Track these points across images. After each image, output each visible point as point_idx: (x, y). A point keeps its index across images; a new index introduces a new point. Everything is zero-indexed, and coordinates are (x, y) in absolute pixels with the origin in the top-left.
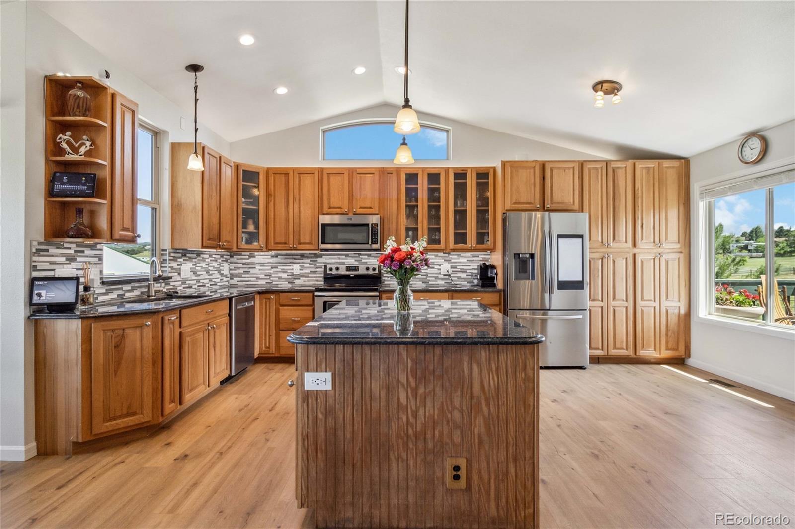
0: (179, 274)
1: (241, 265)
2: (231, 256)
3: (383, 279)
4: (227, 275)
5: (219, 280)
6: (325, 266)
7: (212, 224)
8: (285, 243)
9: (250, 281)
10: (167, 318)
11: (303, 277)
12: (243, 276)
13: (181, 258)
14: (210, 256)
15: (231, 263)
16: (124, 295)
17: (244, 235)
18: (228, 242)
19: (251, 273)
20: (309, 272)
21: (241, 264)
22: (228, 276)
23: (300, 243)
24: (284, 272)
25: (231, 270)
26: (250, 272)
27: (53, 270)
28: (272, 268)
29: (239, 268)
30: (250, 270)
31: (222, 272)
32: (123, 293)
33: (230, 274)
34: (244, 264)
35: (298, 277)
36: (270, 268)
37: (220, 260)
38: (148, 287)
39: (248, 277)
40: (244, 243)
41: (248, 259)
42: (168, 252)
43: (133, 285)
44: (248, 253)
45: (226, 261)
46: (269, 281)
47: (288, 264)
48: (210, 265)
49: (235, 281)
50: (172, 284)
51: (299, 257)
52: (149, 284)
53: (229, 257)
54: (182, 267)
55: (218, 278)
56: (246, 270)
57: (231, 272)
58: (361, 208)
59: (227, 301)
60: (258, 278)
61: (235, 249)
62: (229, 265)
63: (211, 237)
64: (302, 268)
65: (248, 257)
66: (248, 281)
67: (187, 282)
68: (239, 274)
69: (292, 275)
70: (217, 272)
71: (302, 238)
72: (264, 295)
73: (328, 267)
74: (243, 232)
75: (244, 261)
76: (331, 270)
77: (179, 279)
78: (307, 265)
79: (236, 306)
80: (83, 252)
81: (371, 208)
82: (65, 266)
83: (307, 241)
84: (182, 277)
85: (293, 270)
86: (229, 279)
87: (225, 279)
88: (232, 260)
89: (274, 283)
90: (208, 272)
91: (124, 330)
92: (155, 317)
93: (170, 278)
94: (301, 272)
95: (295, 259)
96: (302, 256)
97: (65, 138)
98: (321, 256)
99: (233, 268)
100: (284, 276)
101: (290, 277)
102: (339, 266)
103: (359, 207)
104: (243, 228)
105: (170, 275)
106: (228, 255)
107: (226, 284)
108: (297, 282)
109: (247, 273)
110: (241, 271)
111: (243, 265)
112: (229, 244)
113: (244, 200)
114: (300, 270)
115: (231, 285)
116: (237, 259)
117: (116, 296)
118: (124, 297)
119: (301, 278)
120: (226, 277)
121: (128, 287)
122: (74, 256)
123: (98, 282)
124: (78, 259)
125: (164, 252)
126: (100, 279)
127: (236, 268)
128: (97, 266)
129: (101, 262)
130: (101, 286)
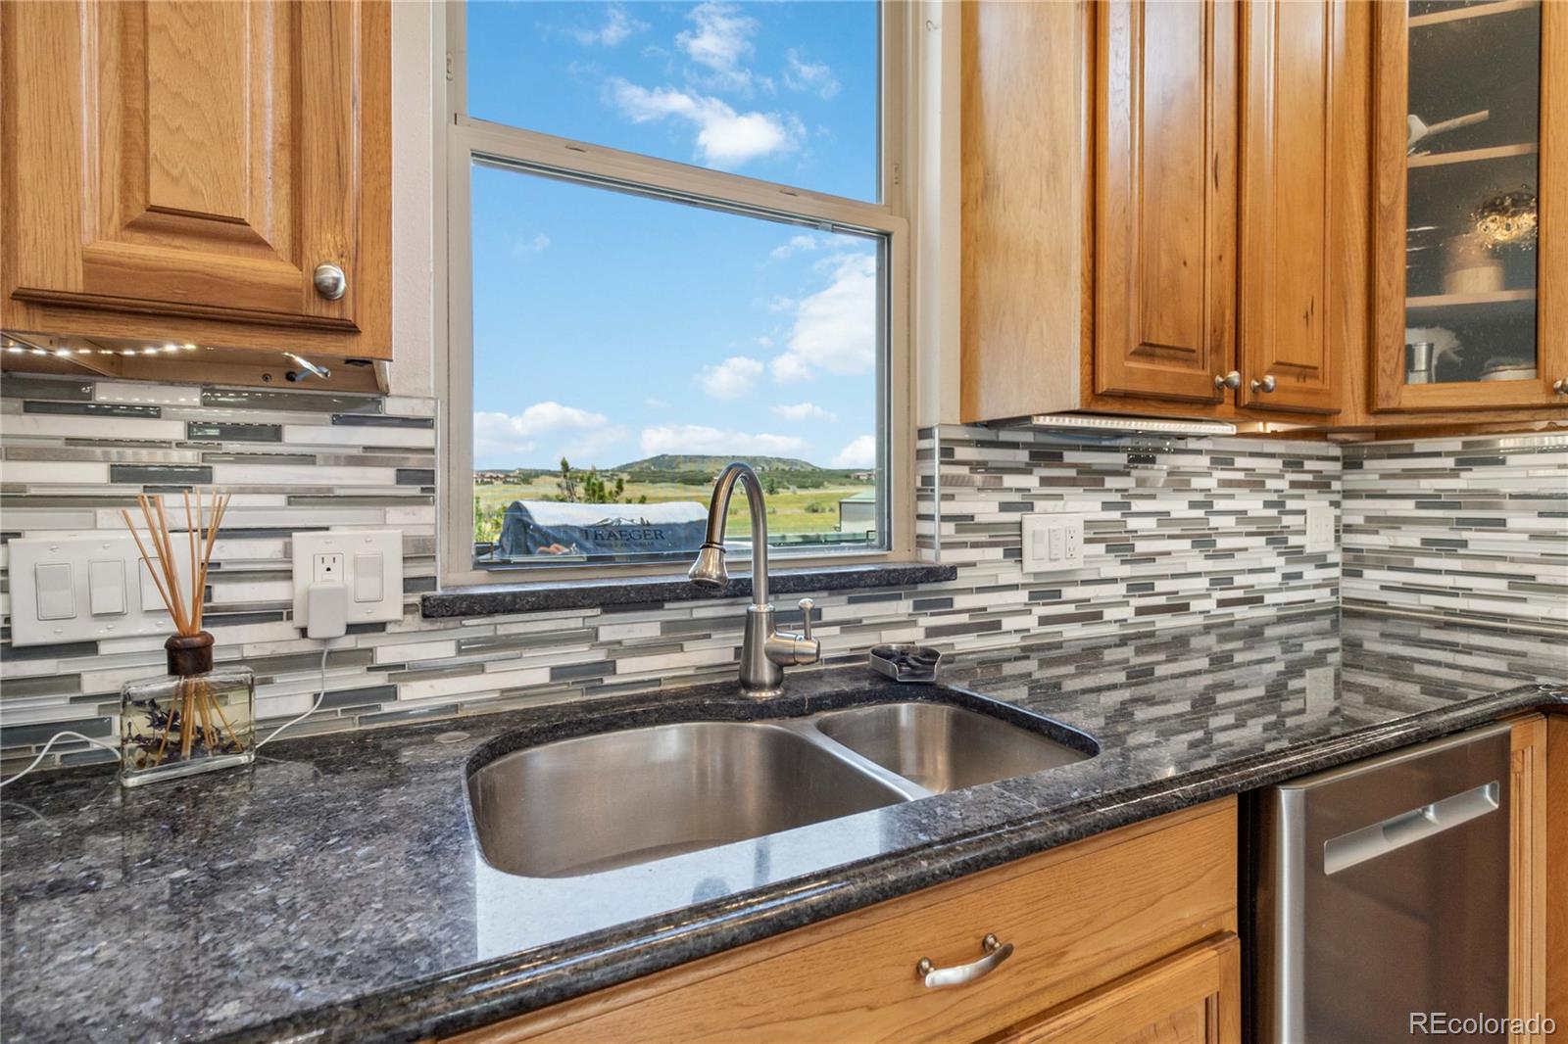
0: (1015, 553)
1: (1407, 508)
2: (1352, 463)
4: (1323, 556)
5: (1275, 579)
7: (1164, 261)
9: (1469, 593)
12: (1420, 562)
13: (1026, 470)
14: (1222, 460)
15: (1348, 494)
16: (609, 667)
17: (1418, 338)
18: (1305, 372)
19: (1474, 548)
21: (1411, 503)
22: (1331, 559)
25: (1349, 529)
26: (1464, 544)
29: (1395, 523)
30: (1465, 535)
31: (1293, 541)
32: (599, 656)
33: (1345, 550)
34: (1424, 501)
37: (1283, 484)
38: (749, 622)
39: (1449, 572)
40: (1419, 378)
41: (1453, 474)
42: (935, 444)
43: (674, 612)
44: (1454, 444)
45: (1322, 484)
48: (1220, 505)
49: (1370, 584)
50: (960, 602)
52: (749, 613)
53: (1337, 466)
54: (1030, 522)
55: (1272, 570)
56: (1441, 533)
57: (1350, 540)
59: (1222, 821)
61: (1354, 415)
62: (1336, 504)
63: (1163, 336)
65: (1449, 463)
66: (1453, 593)
67: (1069, 593)
68: (1396, 550)
70: (1261, 541)
74: (1414, 319)
75: (1427, 485)
77: (1010, 574)
79: (1312, 861)
80: (275, 433)
82: (104, 515)
84: (1031, 564)
86: (1336, 572)
87: (1311, 574)
88: (1355, 480)
90: (1203, 542)
93: (950, 572)
99: (1358, 520)
104: (1412, 290)
105: (948, 558)
106: (1335, 459)
107: (1323, 596)
110: (1410, 538)
111: (1419, 506)
112: (1310, 384)
113: (1419, 128)
115: (1346, 600)
116: (1384, 476)
117: (542, 677)
118: (608, 680)
120: (1320, 561)
121: (645, 626)
122: (190, 457)
123: (391, 605)
124: (223, 473)
125: (924, 444)
126: (409, 585)
127: (1375, 523)
128: (395, 514)
129: (414, 490)
130: (414, 621)
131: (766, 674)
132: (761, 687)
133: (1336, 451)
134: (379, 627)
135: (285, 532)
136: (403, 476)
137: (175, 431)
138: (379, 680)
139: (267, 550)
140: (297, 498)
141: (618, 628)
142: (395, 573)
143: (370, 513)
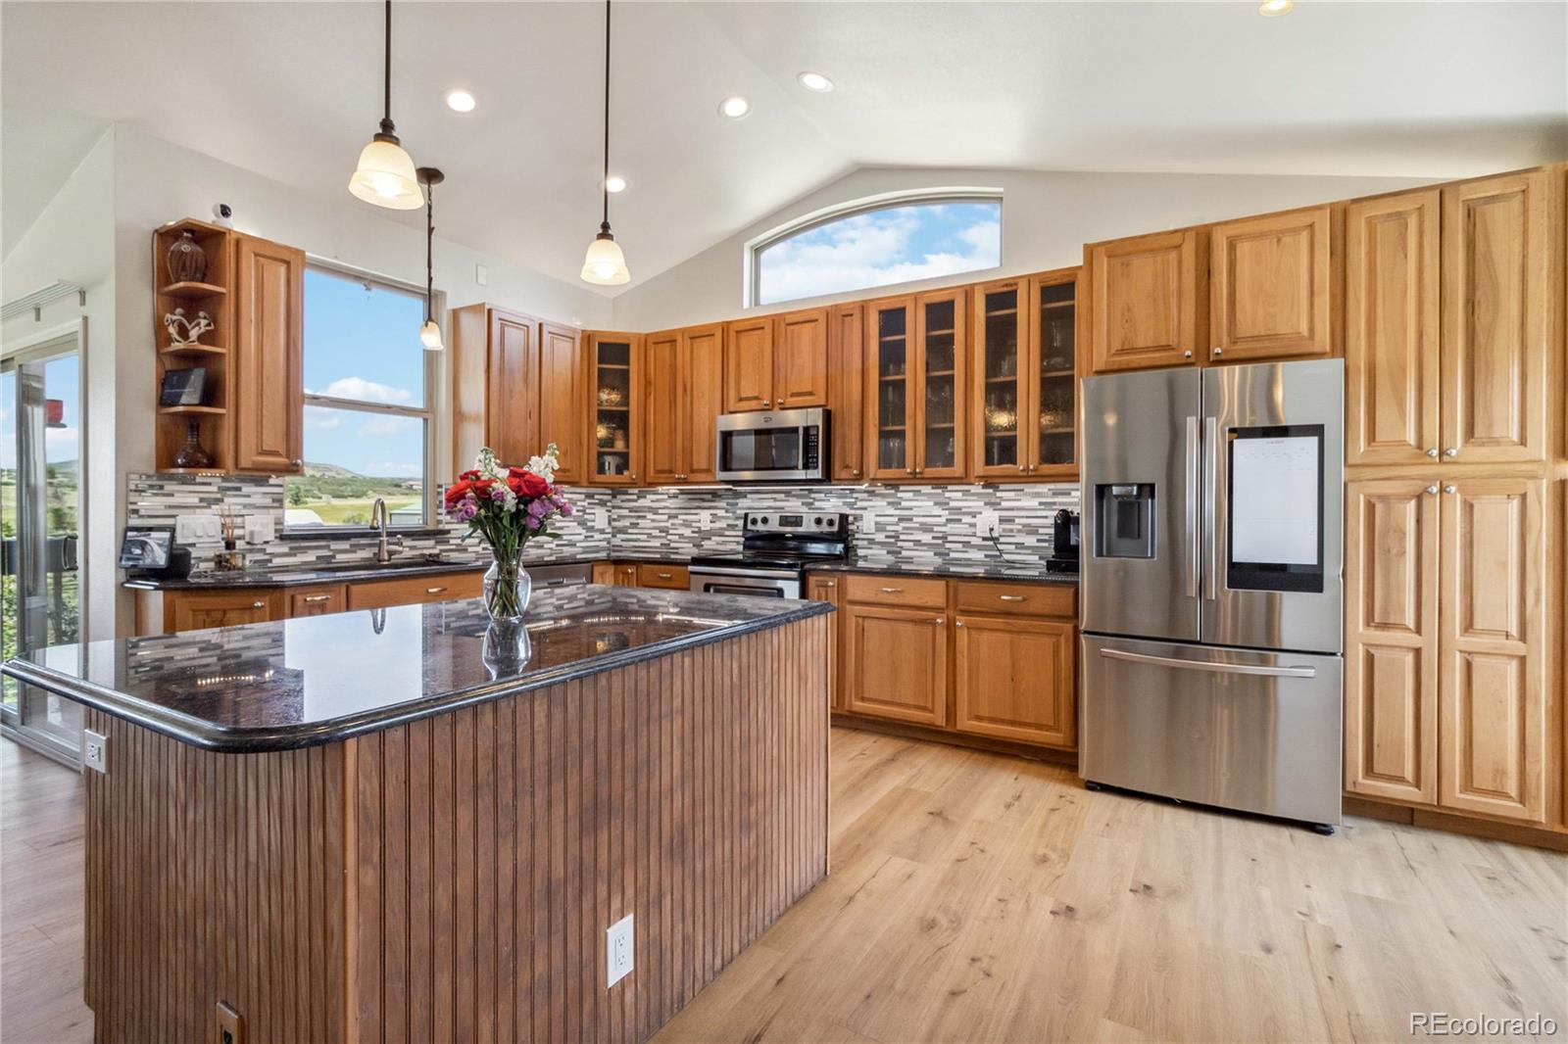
1: (625, 512)
3: (855, 542)
4: (604, 530)
5: (582, 537)
6: (746, 515)
8: (671, 472)
9: (639, 540)
11: (715, 535)
12: (630, 531)
15: (614, 507)
16: (334, 557)
19: (641, 526)
20: (725, 526)
21: (627, 511)
22: (607, 531)
23: (692, 471)
24: (687, 524)
25: (613, 520)
26: (638, 524)
27: (174, 516)
28: (671, 517)
29: (623, 517)
30: (639, 521)
31: (589, 524)
32: (331, 553)
33: (613, 528)
34: (631, 510)
35: (707, 535)
36: (666, 517)
37: (585, 504)
38: (380, 545)
39: (636, 534)
41: (636, 501)
43: (354, 541)
44: (632, 490)
45: (603, 503)
46: (665, 541)
47: (693, 511)
49: (617, 541)
50: (452, 541)
51: (709, 497)
52: (381, 541)
53: (609, 497)
55: (580, 534)
56: (634, 521)
57: (614, 524)
58: (793, 395)
60: (649, 535)
61: (584, 483)
62: (609, 511)
64: (715, 518)
65: (635, 497)
66: (635, 540)
68: (624, 527)
69: (700, 531)
70: (575, 524)
71: (694, 463)
72: (620, 567)
73: (750, 517)
75: (632, 504)
76: (754, 522)
78: (721, 513)
80: (239, 489)
81: (811, 394)
82: (198, 510)
83: (705, 467)
85: (699, 522)
86: (610, 536)
87: (597, 536)
88: (617, 502)
89: (672, 545)
91: (225, 612)
92: (278, 594)
93: (448, 532)
94: (713, 525)
95: (703, 500)
96: (715, 495)
97: (175, 318)
98: (744, 495)
99: (615, 517)
100: (687, 532)
101: (696, 535)
102: (767, 515)
103: (789, 394)
105: (447, 527)
106: (609, 494)
107: (604, 544)
108: (707, 544)
109: (634, 525)
110: (626, 523)
111: (630, 512)
114: (711, 522)
115: (614, 546)
116: (622, 501)
117: (314, 559)
118: (333, 561)
119: (713, 538)
120: (602, 532)
121: (345, 545)
122: (219, 496)
123: (271, 536)
124: (226, 500)
125: (440, 490)
126: (276, 531)
127: (621, 517)
128: (271, 511)
129: (277, 505)
130: (277, 541)
131: (386, 558)
132: (384, 561)
133: (610, 492)
134: (266, 542)
135: (242, 516)
136: (274, 501)
137: (215, 489)
138: (267, 557)
139: (239, 520)
140: (245, 506)
141: (335, 545)
142: (272, 528)
143: (265, 511)
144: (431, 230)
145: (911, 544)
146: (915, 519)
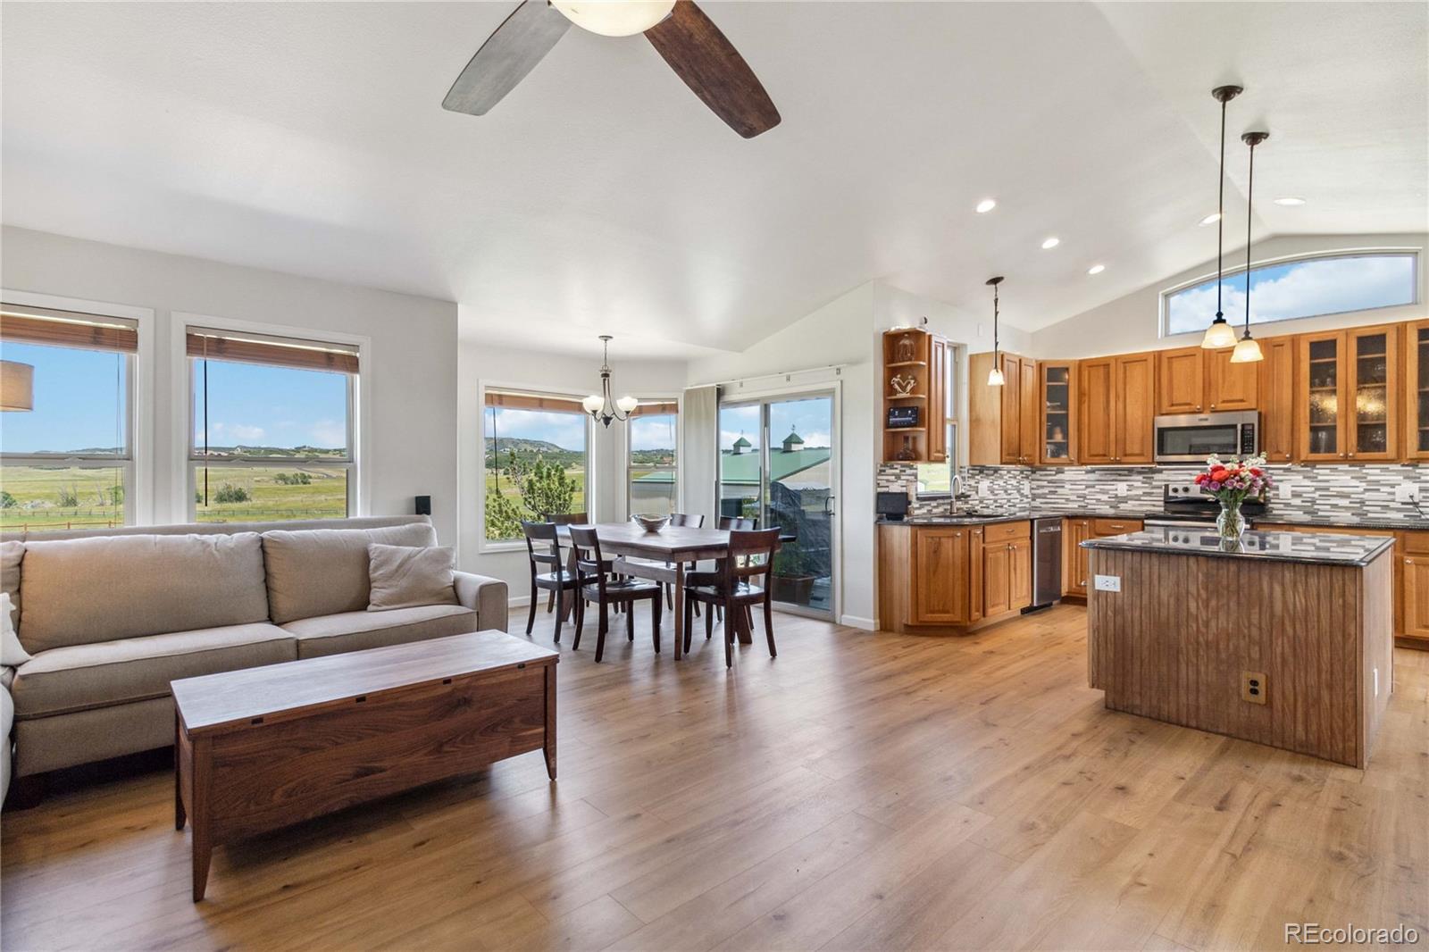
0: (977, 493)
1: (1045, 483)
2: (1033, 472)
3: (1270, 505)
4: (1027, 495)
5: (1018, 501)
6: (1167, 486)
7: (1011, 438)
8: (1105, 455)
9: (1058, 503)
10: (973, 532)
11: (1131, 500)
12: (1048, 496)
13: (978, 475)
14: (1009, 472)
15: (1033, 480)
16: (931, 510)
17: (1048, 446)
18: (1030, 456)
19: (1059, 493)
20: (1141, 493)
22: (1029, 496)
23: (1126, 455)
24: (1104, 492)
25: (1033, 489)
26: (1057, 492)
27: (888, 487)
28: (1087, 487)
29: (1043, 487)
30: (1057, 490)
31: (1022, 491)
32: (933, 508)
33: (1032, 494)
34: (1049, 482)
35: (1125, 500)
36: (1084, 487)
38: (951, 504)
39: (1055, 499)
40: (1049, 456)
41: (1055, 475)
42: (966, 470)
43: (938, 501)
44: (1055, 468)
45: (1027, 477)
46: (1083, 504)
47: (1109, 483)
48: (1009, 482)
49: (1038, 502)
50: (970, 502)
51: (1126, 472)
52: (951, 501)
53: (1030, 473)
54: (980, 486)
55: (1018, 498)
56: (1053, 489)
57: (1034, 491)
58: (1224, 402)
59: (1029, 523)
60: (1067, 500)
61: (1037, 464)
62: (1030, 482)
63: (1011, 452)
64: (1130, 488)
65: (1054, 473)
66: (1054, 503)
67: (985, 502)
68: (1043, 494)
69: (1116, 496)
70: (1016, 491)
71: (1127, 448)
72: (1074, 521)
73: (1171, 487)
74: (1048, 443)
75: (1050, 478)
76: (1175, 490)
77: (977, 498)
78: (1136, 484)
79: (1038, 531)
80: (904, 471)
81: (1242, 401)
82: (895, 483)
83: (1137, 452)
84: (980, 495)
85: (1116, 490)
86: (1030, 500)
87: (1026, 500)
88: (1034, 476)
89: (1089, 507)
90: (1006, 491)
91: (940, 538)
92: (963, 529)
93: (969, 496)
94: (1129, 493)
95: (1120, 475)
96: (1131, 471)
97: (896, 380)
98: (1160, 471)
99: (1035, 486)
100: (1105, 498)
101: (1113, 500)
102: (1189, 486)
103: (1220, 400)
104: (1048, 438)
105: (969, 493)
106: (1030, 471)
107: (1027, 505)
108: (1122, 506)
109: (1054, 493)
110: (1046, 491)
112: (1031, 458)
113: (1048, 404)
114: (1128, 490)
115: (1033, 507)
116: (1041, 475)
117: (928, 510)
119: (1129, 502)
120: (1027, 497)
121: (935, 504)
122: (900, 475)
124: (902, 477)
125: (962, 470)
126: (916, 495)
127: (1039, 487)
128: (914, 484)
129: (916, 480)
130: (916, 501)
131: (955, 511)
132: (954, 513)
133: (1031, 469)
135: (906, 486)
136: (915, 477)
137: (899, 471)
139: (906, 489)
140: (907, 481)
141: (932, 504)
144: (996, 313)
145: (1328, 507)
146: (1331, 489)
